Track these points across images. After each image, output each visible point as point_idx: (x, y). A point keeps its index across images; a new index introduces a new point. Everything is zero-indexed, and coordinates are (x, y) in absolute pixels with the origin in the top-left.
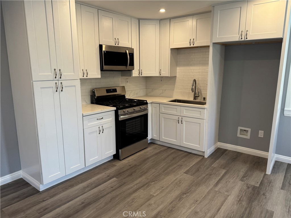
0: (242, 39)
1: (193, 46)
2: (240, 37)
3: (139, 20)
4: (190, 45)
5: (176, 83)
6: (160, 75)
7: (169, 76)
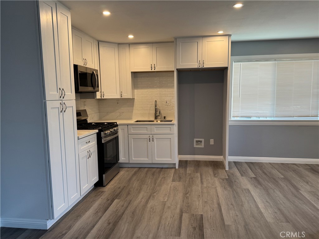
0: (200, 66)
1: (154, 70)
2: (198, 65)
3: (98, 42)
4: (151, 70)
5: (134, 105)
6: (122, 97)
7: (131, 98)
